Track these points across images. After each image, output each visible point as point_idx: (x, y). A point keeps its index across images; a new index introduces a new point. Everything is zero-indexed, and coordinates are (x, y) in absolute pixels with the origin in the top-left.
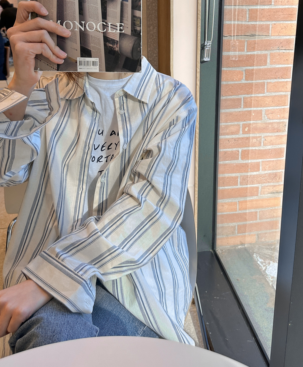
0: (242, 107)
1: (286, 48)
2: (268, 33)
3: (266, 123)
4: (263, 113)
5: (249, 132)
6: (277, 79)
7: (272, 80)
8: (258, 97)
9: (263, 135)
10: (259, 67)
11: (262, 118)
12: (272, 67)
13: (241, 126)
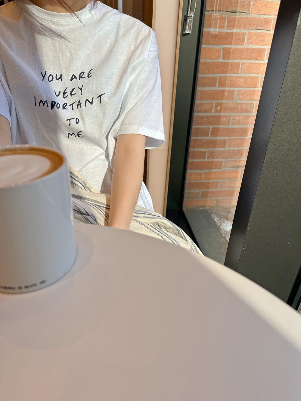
0: (217, 86)
1: (264, 28)
2: (249, 10)
3: (236, 104)
4: (235, 93)
5: (220, 111)
6: (252, 60)
7: (247, 61)
8: (232, 77)
9: (232, 114)
10: (236, 46)
11: (233, 98)
12: (248, 47)
13: (214, 105)
